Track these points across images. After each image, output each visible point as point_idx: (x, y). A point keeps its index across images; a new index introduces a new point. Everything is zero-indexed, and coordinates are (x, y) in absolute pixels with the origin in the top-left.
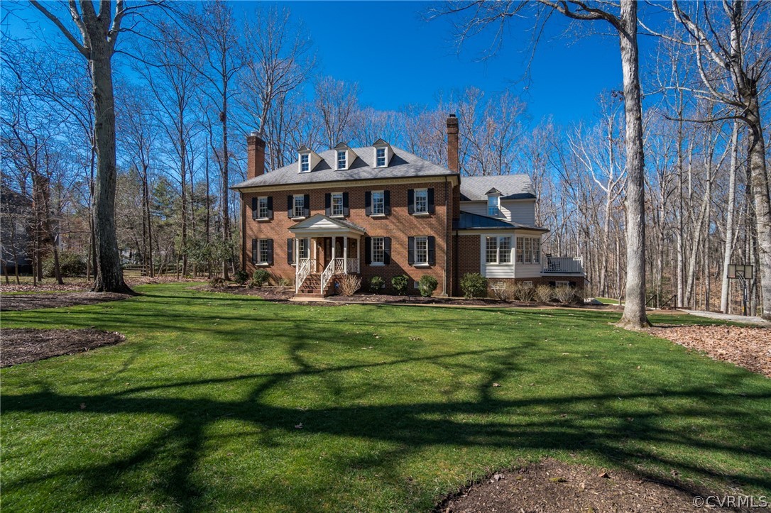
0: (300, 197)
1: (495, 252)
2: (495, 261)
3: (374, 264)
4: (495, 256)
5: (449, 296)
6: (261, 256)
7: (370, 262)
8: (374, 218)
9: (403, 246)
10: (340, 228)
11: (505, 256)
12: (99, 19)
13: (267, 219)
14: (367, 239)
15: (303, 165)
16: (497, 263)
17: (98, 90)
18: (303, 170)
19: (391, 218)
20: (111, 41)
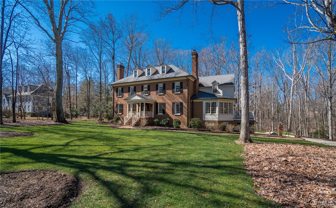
0: (132, 87)
1: (209, 109)
2: (209, 113)
3: (159, 114)
4: (209, 111)
5: (188, 128)
6: (119, 111)
7: (158, 113)
8: (159, 95)
9: (170, 107)
10: (142, 99)
11: (214, 111)
12: (58, 29)
13: (121, 96)
14: (156, 104)
15: (135, 75)
16: (210, 114)
17: (57, 53)
18: (135, 77)
19: (166, 95)
20: (62, 36)
